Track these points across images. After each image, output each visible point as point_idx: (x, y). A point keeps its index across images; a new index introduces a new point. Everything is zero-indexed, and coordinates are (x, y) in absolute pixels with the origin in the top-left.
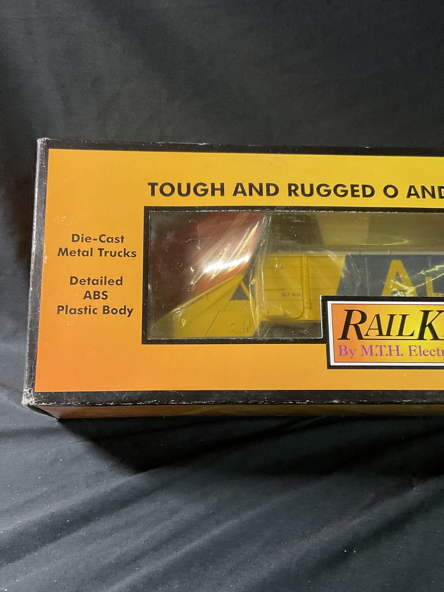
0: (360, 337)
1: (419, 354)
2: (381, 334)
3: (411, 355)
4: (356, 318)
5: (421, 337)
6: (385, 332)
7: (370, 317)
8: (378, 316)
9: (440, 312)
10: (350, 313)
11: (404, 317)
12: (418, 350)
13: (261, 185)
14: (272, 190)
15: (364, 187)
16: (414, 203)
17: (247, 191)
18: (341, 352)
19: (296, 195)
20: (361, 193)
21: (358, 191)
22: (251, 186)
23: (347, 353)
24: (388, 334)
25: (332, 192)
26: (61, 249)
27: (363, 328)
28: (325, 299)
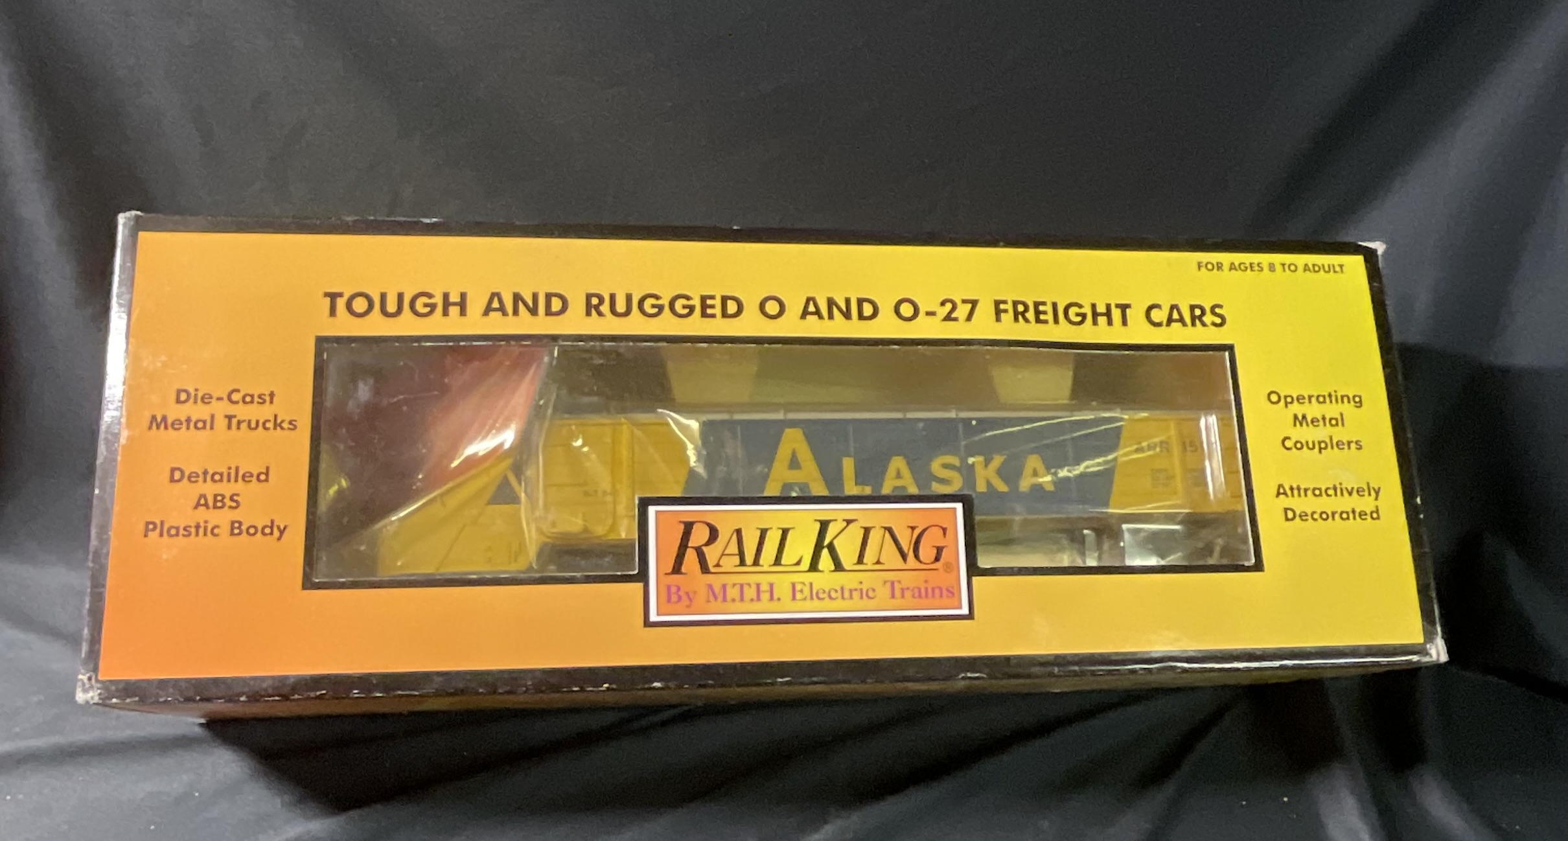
0: (705, 569)
1: (809, 597)
2: (742, 562)
3: (794, 598)
4: (699, 536)
5: (814, 567)
6: (749, 559)
7: (725, 533)
8: (739, 532)
9: (849, 522)
10: (688, 527)
11: (785, 532)
12: (807, 590)
13: (535, 297)
14: (556, 305)
15: (724, 299)
16: (814, 328)
17: (509, 308)
18: (670, 597)
19: (600, 314)
20: (718, 311)
21: (712, 307)
22: (517, 298)
23: (680, 598)
24: (756, 562)
25: (667, 309)
26: (154, 418)
27: (711, 554)
28: (645, 503)
